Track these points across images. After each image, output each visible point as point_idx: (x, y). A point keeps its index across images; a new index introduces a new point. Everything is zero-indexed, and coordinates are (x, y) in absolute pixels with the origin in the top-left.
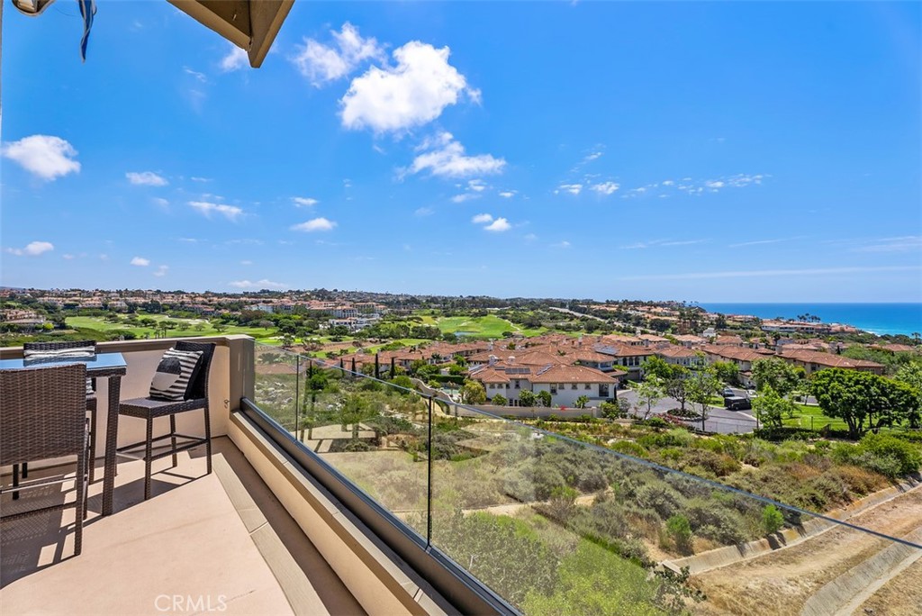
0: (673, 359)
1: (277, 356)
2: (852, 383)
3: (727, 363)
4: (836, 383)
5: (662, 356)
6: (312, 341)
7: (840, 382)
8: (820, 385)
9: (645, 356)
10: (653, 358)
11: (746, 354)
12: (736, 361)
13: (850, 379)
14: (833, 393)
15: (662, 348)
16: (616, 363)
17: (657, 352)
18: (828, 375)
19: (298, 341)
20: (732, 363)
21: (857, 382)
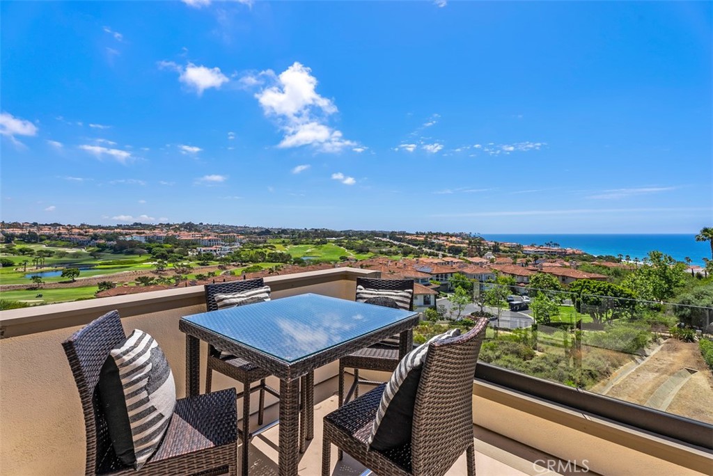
0: (471, 275)
1: (152, 279)
2: (596, 290)
3: (507, 277)
4: (586, 290)
5: (463, 273)
6: (182, 266)
7: (588, 289)
8: (575, 291)
9: (452, 273)
10: (457, 275)
11: (520, 271)
12: (513, 275)
13: (594, 287)
14: (583, 297)
15: (463, 267)
16: (431, 279)
17: (459, 270)
18: (580, 285)
19: (170, 265)
20: (511, 276)
21: (599, 289)
